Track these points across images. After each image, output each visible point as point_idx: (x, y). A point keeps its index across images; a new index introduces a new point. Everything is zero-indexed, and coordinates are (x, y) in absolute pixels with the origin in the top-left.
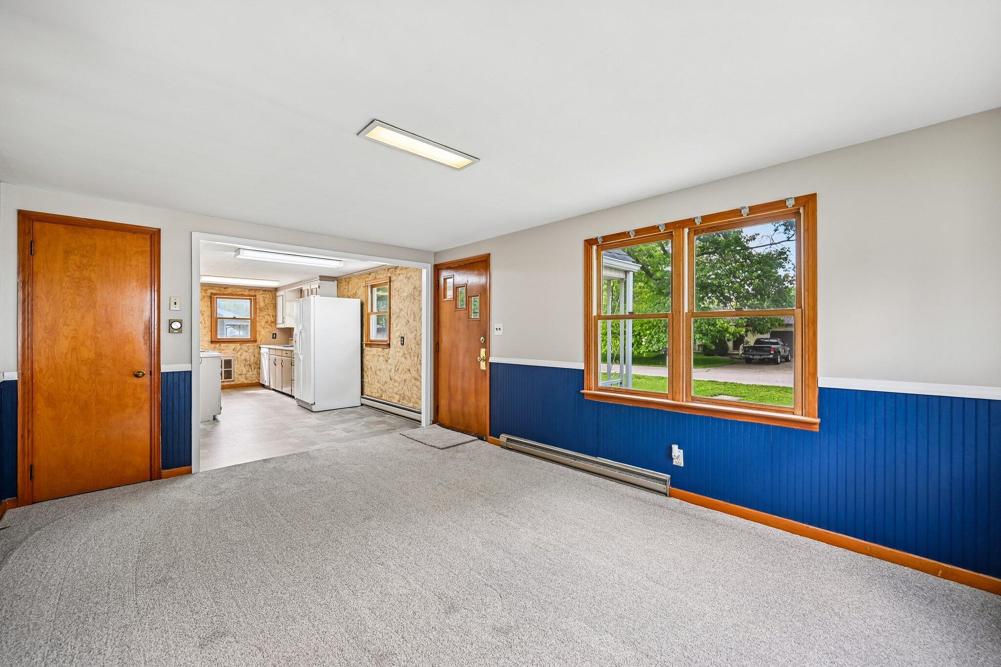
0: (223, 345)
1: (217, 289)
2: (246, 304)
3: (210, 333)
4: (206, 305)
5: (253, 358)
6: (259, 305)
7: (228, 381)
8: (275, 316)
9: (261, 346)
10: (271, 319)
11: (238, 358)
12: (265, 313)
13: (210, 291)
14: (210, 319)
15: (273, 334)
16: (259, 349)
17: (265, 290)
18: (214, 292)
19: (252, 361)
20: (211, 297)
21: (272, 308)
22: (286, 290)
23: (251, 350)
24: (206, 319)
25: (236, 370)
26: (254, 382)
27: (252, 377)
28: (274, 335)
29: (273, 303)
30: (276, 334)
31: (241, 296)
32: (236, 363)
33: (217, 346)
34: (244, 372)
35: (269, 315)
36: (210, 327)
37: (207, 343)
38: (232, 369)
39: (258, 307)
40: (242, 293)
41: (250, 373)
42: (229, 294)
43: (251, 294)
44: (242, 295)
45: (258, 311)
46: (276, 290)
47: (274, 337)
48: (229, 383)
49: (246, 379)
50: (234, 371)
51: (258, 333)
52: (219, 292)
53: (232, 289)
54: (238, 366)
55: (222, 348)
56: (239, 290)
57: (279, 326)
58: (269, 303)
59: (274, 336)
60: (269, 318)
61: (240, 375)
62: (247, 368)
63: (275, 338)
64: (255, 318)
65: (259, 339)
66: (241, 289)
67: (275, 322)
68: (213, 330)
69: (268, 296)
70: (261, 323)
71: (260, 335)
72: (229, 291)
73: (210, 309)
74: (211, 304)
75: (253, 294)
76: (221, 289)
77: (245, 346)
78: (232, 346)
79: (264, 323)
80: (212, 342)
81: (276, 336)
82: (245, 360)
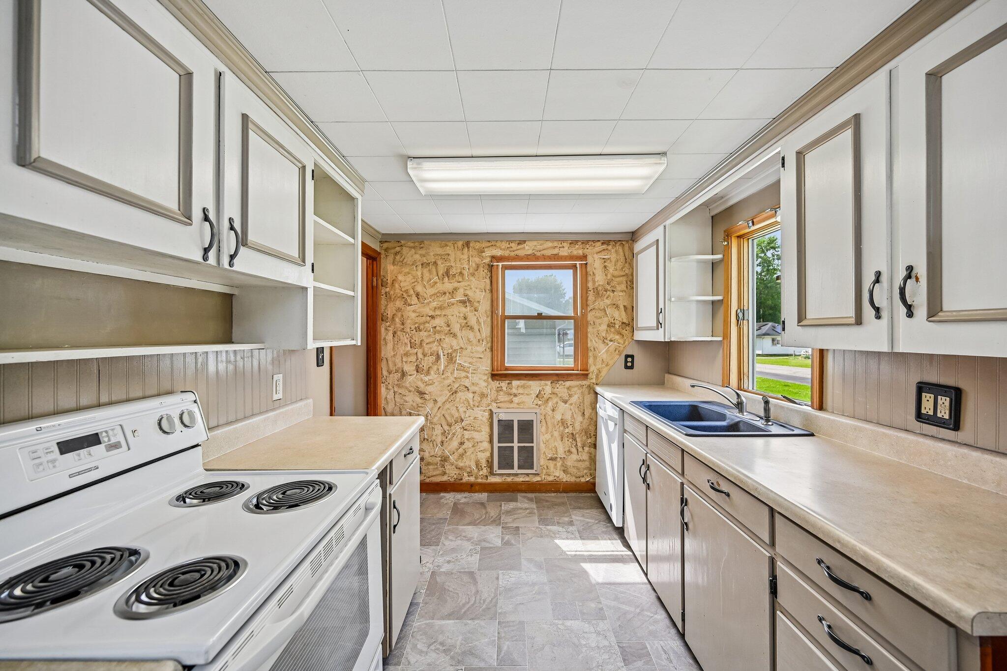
0: (515, 383)
1: (505, 245)
2: (565, 279)
3: (489, 354)
4: (482, 287)
5: (579, 418)
6: (594, 282)
7: (528, 475)
8: (631, 310)
9: (599, 389)
10: (620, 316)
11: (548, 418)
12: (608, 302)
13: (489, 253)
14: (489, 319)
15: (627, 356)
16: (593, 395)
17: (608, 240)
18: (498, 253)
19: (578, 426)
20: (491, 267)
21: (623, 287)
22: (668, 222)
23: (575, 399)
24: (481, 320)
25: (542, 446)
26: (583, 480)
27: (578, 469)
28: (629, 359)
29: (627, 275)
30: (632, 357)
31: (552, 262)
32: (544, 429)
33: (504, 384)
34: (561, 453)
35: (617, 307)
36: (489, 339)
37: (486, 378)
38: (534, 445)
39: (590, 285)
40: (555, 251)
41: (574, 457)
42: (528, 257)
43: (575, 253)
44: (556, 257)
45: (591, 297)
46: (633, 236)
47: (629, 364)
48: (527, 479)
49: (564, 471)
50: (538, 449)
51: (590, 354)
52: (506, 253)
53: (535, 243)
54: (548, 436)
55: (514, 391)
56: (550, 244)
57: (641, 336)
58: (616, 273)
59: (629, 362)
60: (616, 314)
61: (551, 459)
62: (568, 442)
63: (632, 367)
64: (584, 315)
65: (593, 369)
66: (553, 241)
67: (630, 325)
68: (495, 348)
69: (614, 257)
70: (598, 327)
71: (595, 357)
72: (528, 248)
73: (489, 295)
74: (491, 282)
75: (580, 252)
76: (513, 245)
77: (562, 388)
78: (535, 386)
79: (604, 327)
80: (494, 376)
81: (632, 362)
82: (563, 422)
